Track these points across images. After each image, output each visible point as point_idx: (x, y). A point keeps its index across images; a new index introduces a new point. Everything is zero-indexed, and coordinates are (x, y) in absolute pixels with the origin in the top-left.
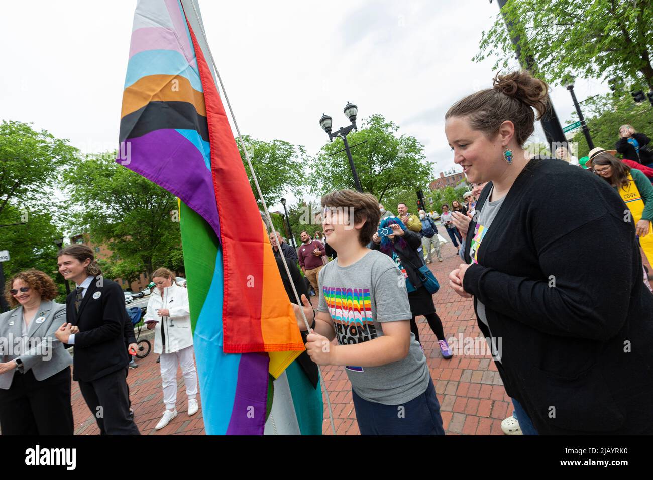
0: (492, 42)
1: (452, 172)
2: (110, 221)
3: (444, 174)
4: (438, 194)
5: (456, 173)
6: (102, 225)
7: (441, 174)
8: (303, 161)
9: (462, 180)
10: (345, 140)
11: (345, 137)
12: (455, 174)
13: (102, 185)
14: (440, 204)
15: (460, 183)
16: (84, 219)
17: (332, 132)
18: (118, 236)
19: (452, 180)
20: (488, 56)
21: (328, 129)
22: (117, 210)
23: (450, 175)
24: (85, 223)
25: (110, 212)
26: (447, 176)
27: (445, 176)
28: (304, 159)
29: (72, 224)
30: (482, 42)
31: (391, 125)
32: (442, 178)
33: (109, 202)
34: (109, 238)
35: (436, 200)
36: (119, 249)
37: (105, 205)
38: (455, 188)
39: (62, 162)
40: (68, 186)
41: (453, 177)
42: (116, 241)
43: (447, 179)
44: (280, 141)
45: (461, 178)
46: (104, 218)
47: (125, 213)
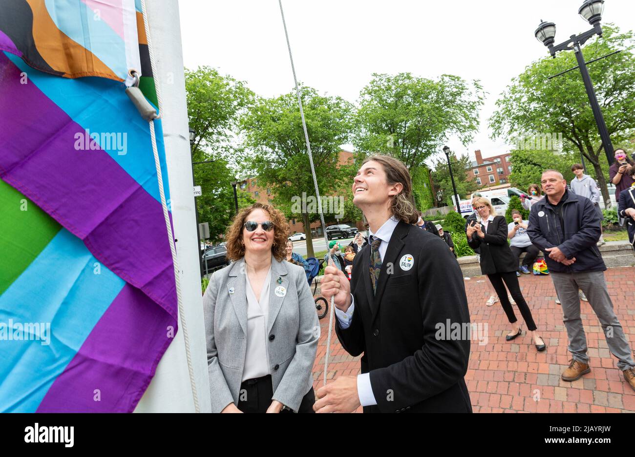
2: (273, 166)
6: (267, 169)
8: (477, 100)
10: (578, 54)
11: (579, 49)
13: (269, 129)
16: (253, 163)
17: (555, 44)
18: (280, 182)
21: (549, 41)
22: (279, 156)
24: (254, 167)
25: (274, 156)
28: (479, 97)
29: (243, 167)
33: (273, 147)
34: (272, 182)
36: (281, 194)
37: (270, 150)
39: (241, 104)
40: (243, 131)
42: (278, 186)
44: (450, 76)
46: (268, 162)
47: (287, 158)
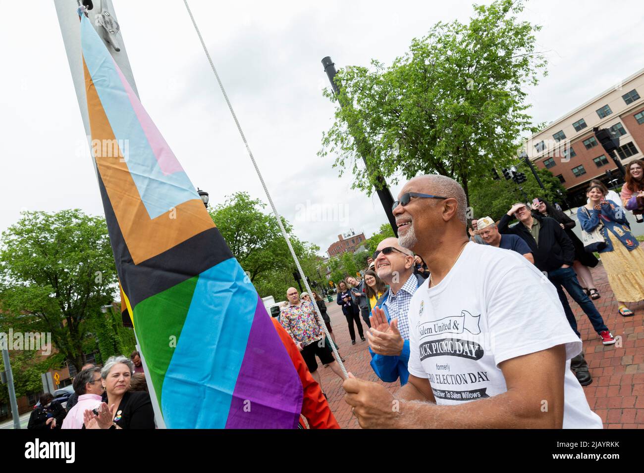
0: (332, 141)
1: (352, 234)
3: (343, 237)
4: (335, 262)
5: (356, 235)
7: (340, 236)
9: (361, 243)
12: (354, 236)
14: (339, 272)
15: (359, 247)
19: (352, 243)
20: (331, 152)
23: (350, 237)
26: (346, 239)
27: (344, 239)
30: (324, 140)
31: (257, 203)
32: (342, 241)
35: (334, 269)
38: (355, 253)
41: (353, 240)
43: (347, 241)
45: (361, 240)
